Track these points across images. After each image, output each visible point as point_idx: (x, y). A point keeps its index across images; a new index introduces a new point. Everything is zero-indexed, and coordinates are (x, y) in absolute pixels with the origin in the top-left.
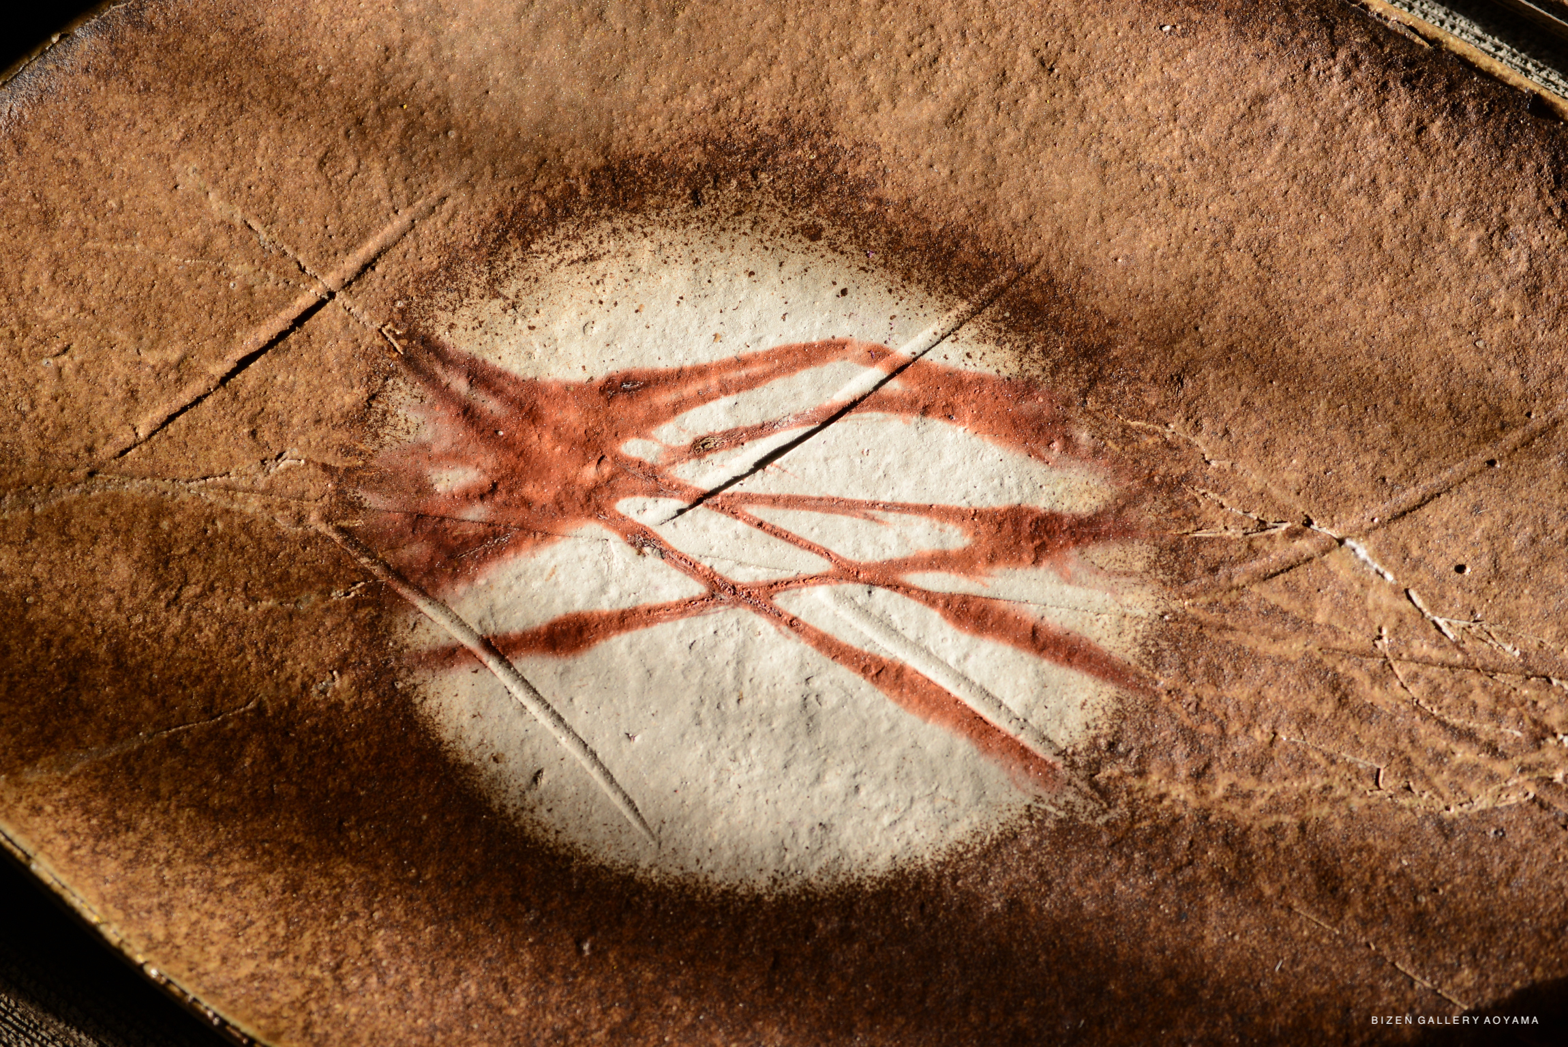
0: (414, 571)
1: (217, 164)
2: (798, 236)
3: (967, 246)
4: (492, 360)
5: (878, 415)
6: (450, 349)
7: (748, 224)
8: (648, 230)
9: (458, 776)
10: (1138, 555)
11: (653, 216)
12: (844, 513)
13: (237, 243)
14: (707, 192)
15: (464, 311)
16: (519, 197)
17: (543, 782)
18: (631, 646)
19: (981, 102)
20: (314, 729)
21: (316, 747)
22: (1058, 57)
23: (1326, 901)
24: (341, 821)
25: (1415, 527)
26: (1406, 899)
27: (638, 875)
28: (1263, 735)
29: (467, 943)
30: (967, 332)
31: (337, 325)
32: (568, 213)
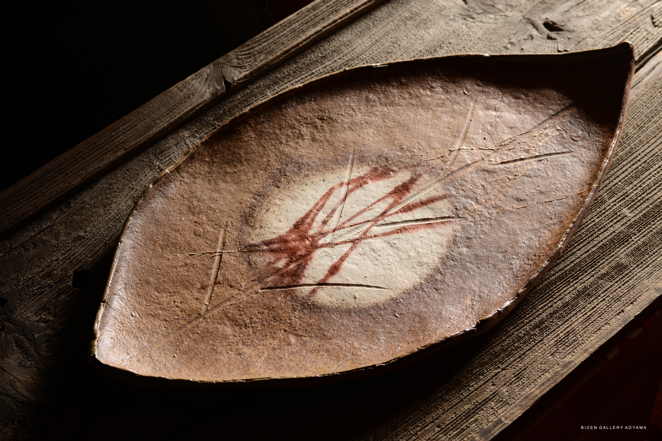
0: (291, 283)
1: (173, 249)
2: (305, 178)
3: (339, 157)
4: (267, 239)
5: (353, 193)
6: (256, 243)
7: (293, 183)
8: (274, 198)
9: (339, 309)
10: (426, 176)
11: (273, 195)
12: (364, 212)
13: (192, 259)
14: (279, 184)
15: (252, 235)
16: (242, 211)
17: (357, 296)
18: (348, 263)
19: (316, 134)
20: (300, 325)
21: (304, 327)
22: (323, 116)
23: (522, 203)
24: (324, 335)
25: (469, 138)
26: (535, 191)
27: (393, 297)
28: (481, 187)
29: (373, 333)
30: (354, 169)
31: (228, 256)
32: (255, 207)
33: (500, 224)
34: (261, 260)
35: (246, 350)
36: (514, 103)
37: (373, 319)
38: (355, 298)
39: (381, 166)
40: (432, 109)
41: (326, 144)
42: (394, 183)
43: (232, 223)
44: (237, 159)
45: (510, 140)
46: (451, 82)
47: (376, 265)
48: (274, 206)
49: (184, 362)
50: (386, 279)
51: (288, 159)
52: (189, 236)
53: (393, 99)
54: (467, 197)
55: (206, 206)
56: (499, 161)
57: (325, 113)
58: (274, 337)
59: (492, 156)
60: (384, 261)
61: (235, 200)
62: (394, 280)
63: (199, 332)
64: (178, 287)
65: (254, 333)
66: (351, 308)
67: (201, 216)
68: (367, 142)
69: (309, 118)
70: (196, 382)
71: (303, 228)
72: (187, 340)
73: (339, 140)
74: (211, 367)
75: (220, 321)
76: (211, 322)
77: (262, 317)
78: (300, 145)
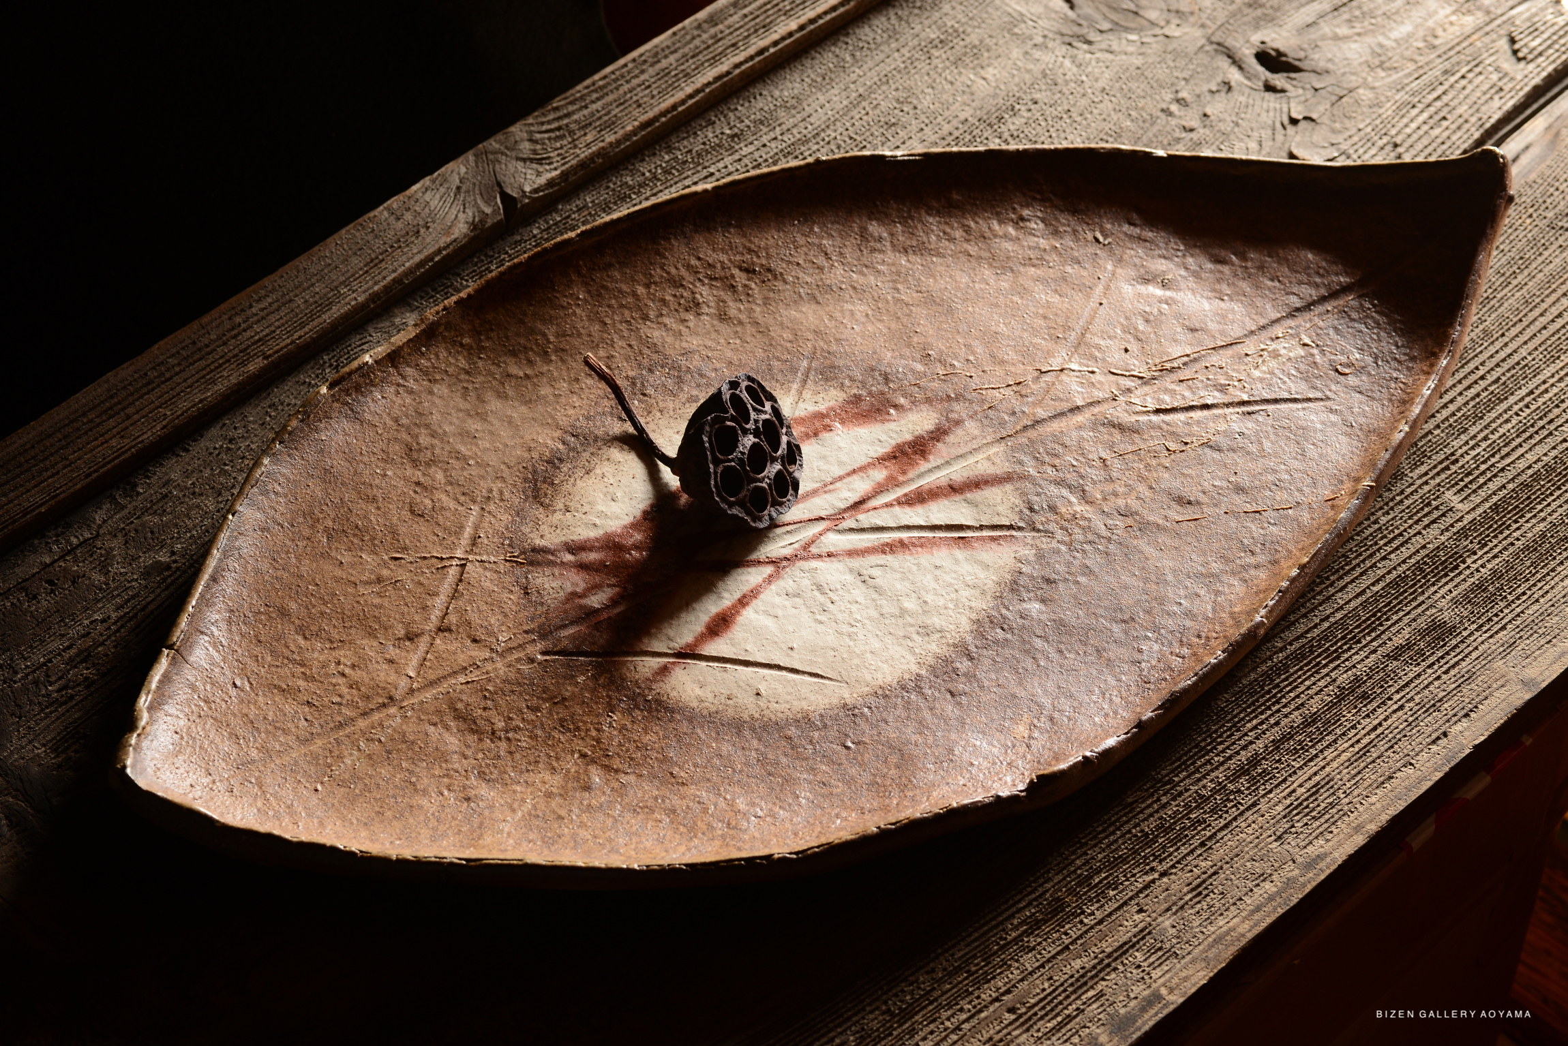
0: (613, 646)
1: (356, 541)
3: (775, 363)
6: (549, 545)
7: (658, 414)
9: (715, 717)
10: (971, 426)
12: (813, 497)
13: (394, 567)
15: (543, 527)
16: (530, 468)
17: (763, 692)
19: (731, 304)
20: (620, 745)
21: (628, 750)
22: (753, 263)
23: (1190, 509)
24: (671, 773)
25: (1088, 345)
26: (1225, 484)
27: (848, 701)
28: (1098, 464)
29: (787, 780)
30: (807, 394)
31: (480, 570)
32: (561, 460)
33: (1128, 552)
34: (554, 585)
35: (483, 790)
36: (1211, 271)
37: (792, 749)
38: (758, 694)
39: (870, 394)
40: (1012, 271)
41: (750, 329)
42: (894, 435)
43: (501, 493)
44: (538, 345)
45: (1186, 359)
46: (1068, 211)
47: (821, 622)
48: (606, 463)
49: (336, 804)
50: (838, 658)
51: (655, 356)
52: (398, 515)
53: (925, 239)
54: (1059, 483)
55: (447, 448)
56: (1151, 407)
57: (758, 257)
58: (554, 768)
59: (1138, 392)
60: (840, 616)
61: (518, 441)
62: (856, 661)
63: (383, 739)
64: (353, 631)
65: (511, 753)
66: (746, 717)
67: (433, 469)
68: (846, 334)
69: (719, 265)
70: (352, 854)
72: (351, 754)
73: (782, 324)
74: (395, 823)
75: (435, 719)
76: (414, 719)
77: (534, 718)
78: (688, 327)
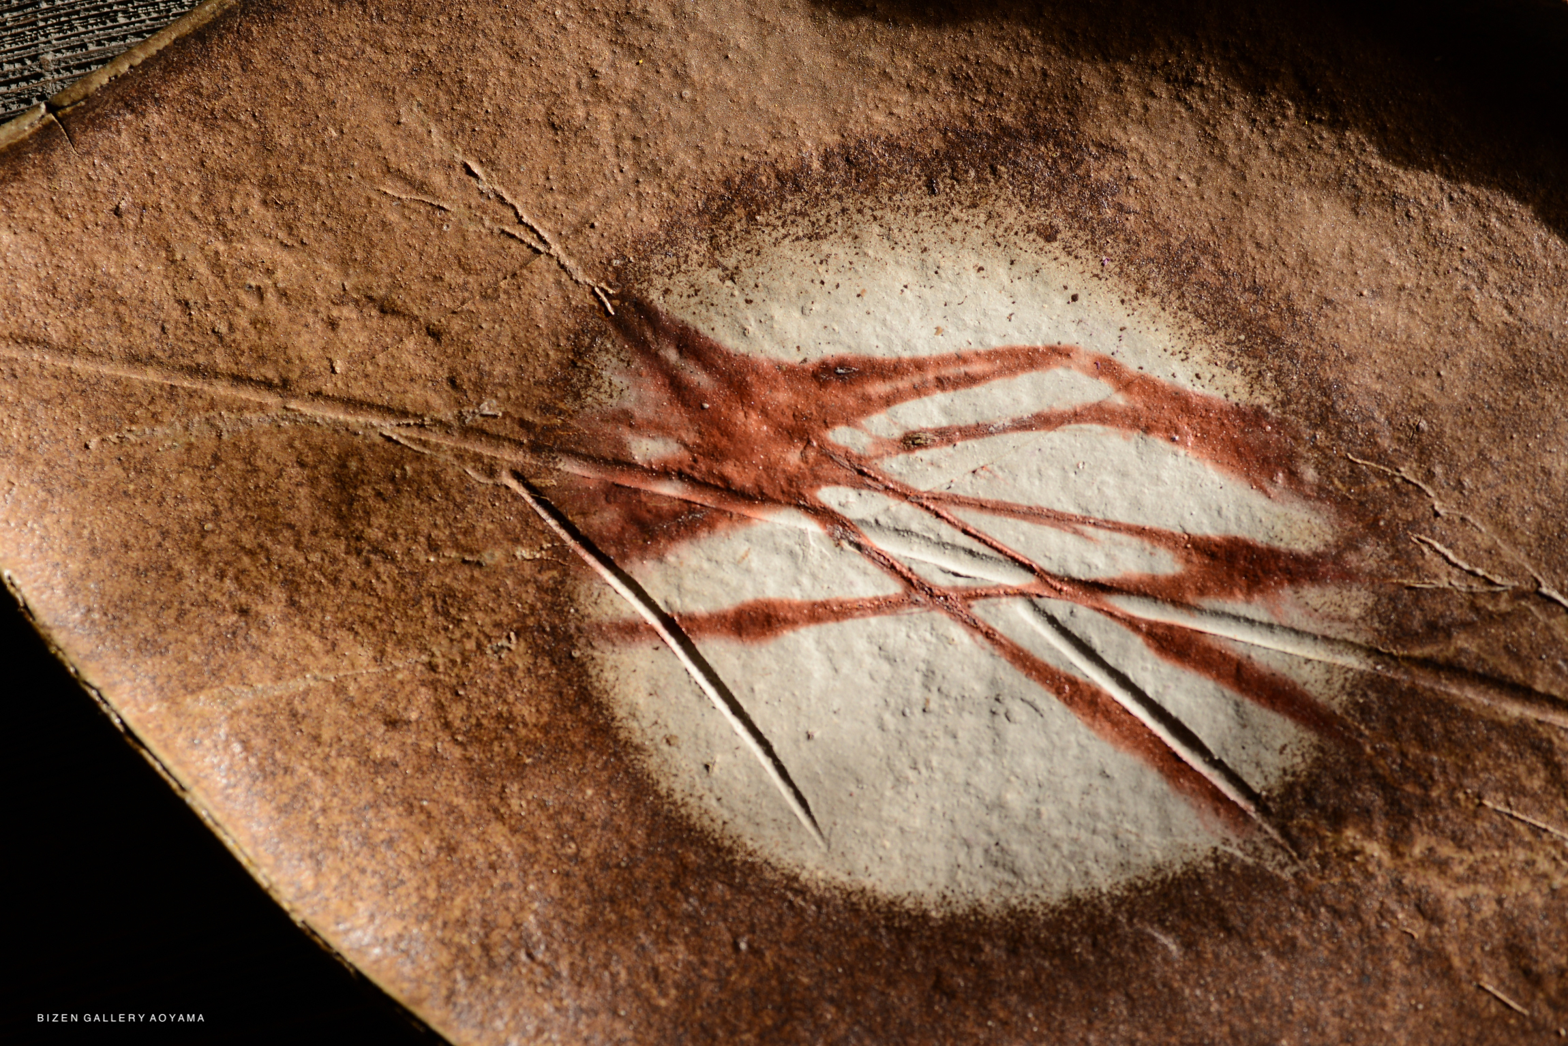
0: (603, 539)
1: (442, 102)
2: (1032, 236)
3: (1205, 264)
4: (703, 329)
5: (1097, 428)
6: (662, 315)
7: (983, 217)
8: (878, 213)
9: (628, 754)
10: (1356, 601)
11: (885, 200)
12: (1052, 526)
13: (455, 183)
14: (942, 182)
15: (682, 278)
16: (749, 166)
17: (716, 770)
18: (818, 642)
19: (1236, 116)
21: (487, 707)
24: (504, 787)
27: (804, 876)
29: (624, 928)
30: (1198, 352)
31: (550, 278)
32: (798, 188)
33: (1369, 971)
34: (616, 380)
35: (273, 614)
37: (672, 885)
38: (707, 767)
39: (1280, 424)
41: (1225, 178)
42: (1245, 520)
43: (681, 176)
47: (882, 728)
48: (848, 240)
49: (91, 487)
50: (851, 802)
51: (1061, 118)
52: (527, 103)
54: (1385, 786)
55: (676, 46)
58: (383, 653)
60: (914, 741)
61: (774, 108)
62: (869, 825)
63: (225, 436)
64: (327, 238)
65: (354, 585)
66: (663, 786)
67: (630, 65)
68: (1343, 296)
71: (835, 396)
72: (172, 424)
75: (310, 459)
76: (283, 437)
77: (422, 559)
78: (1146, 108)
